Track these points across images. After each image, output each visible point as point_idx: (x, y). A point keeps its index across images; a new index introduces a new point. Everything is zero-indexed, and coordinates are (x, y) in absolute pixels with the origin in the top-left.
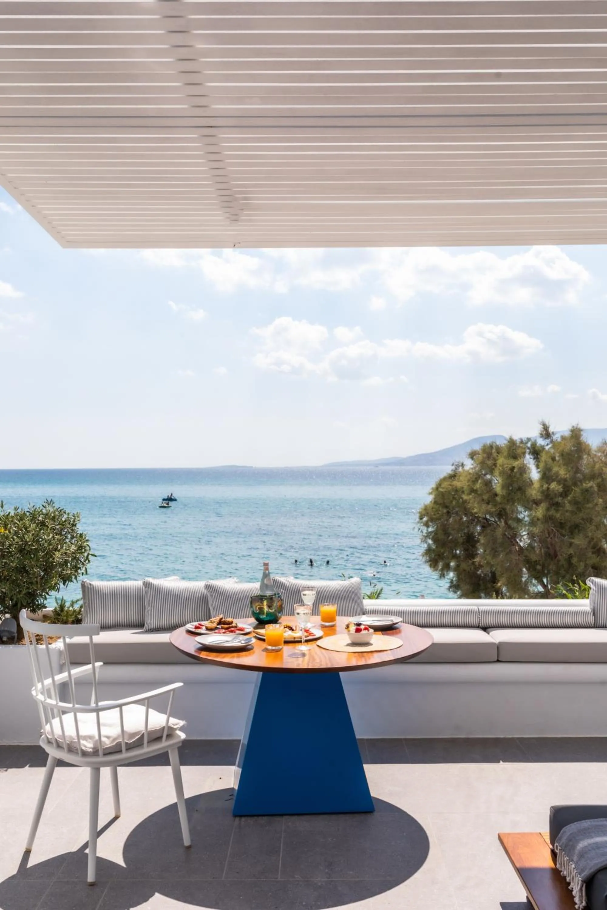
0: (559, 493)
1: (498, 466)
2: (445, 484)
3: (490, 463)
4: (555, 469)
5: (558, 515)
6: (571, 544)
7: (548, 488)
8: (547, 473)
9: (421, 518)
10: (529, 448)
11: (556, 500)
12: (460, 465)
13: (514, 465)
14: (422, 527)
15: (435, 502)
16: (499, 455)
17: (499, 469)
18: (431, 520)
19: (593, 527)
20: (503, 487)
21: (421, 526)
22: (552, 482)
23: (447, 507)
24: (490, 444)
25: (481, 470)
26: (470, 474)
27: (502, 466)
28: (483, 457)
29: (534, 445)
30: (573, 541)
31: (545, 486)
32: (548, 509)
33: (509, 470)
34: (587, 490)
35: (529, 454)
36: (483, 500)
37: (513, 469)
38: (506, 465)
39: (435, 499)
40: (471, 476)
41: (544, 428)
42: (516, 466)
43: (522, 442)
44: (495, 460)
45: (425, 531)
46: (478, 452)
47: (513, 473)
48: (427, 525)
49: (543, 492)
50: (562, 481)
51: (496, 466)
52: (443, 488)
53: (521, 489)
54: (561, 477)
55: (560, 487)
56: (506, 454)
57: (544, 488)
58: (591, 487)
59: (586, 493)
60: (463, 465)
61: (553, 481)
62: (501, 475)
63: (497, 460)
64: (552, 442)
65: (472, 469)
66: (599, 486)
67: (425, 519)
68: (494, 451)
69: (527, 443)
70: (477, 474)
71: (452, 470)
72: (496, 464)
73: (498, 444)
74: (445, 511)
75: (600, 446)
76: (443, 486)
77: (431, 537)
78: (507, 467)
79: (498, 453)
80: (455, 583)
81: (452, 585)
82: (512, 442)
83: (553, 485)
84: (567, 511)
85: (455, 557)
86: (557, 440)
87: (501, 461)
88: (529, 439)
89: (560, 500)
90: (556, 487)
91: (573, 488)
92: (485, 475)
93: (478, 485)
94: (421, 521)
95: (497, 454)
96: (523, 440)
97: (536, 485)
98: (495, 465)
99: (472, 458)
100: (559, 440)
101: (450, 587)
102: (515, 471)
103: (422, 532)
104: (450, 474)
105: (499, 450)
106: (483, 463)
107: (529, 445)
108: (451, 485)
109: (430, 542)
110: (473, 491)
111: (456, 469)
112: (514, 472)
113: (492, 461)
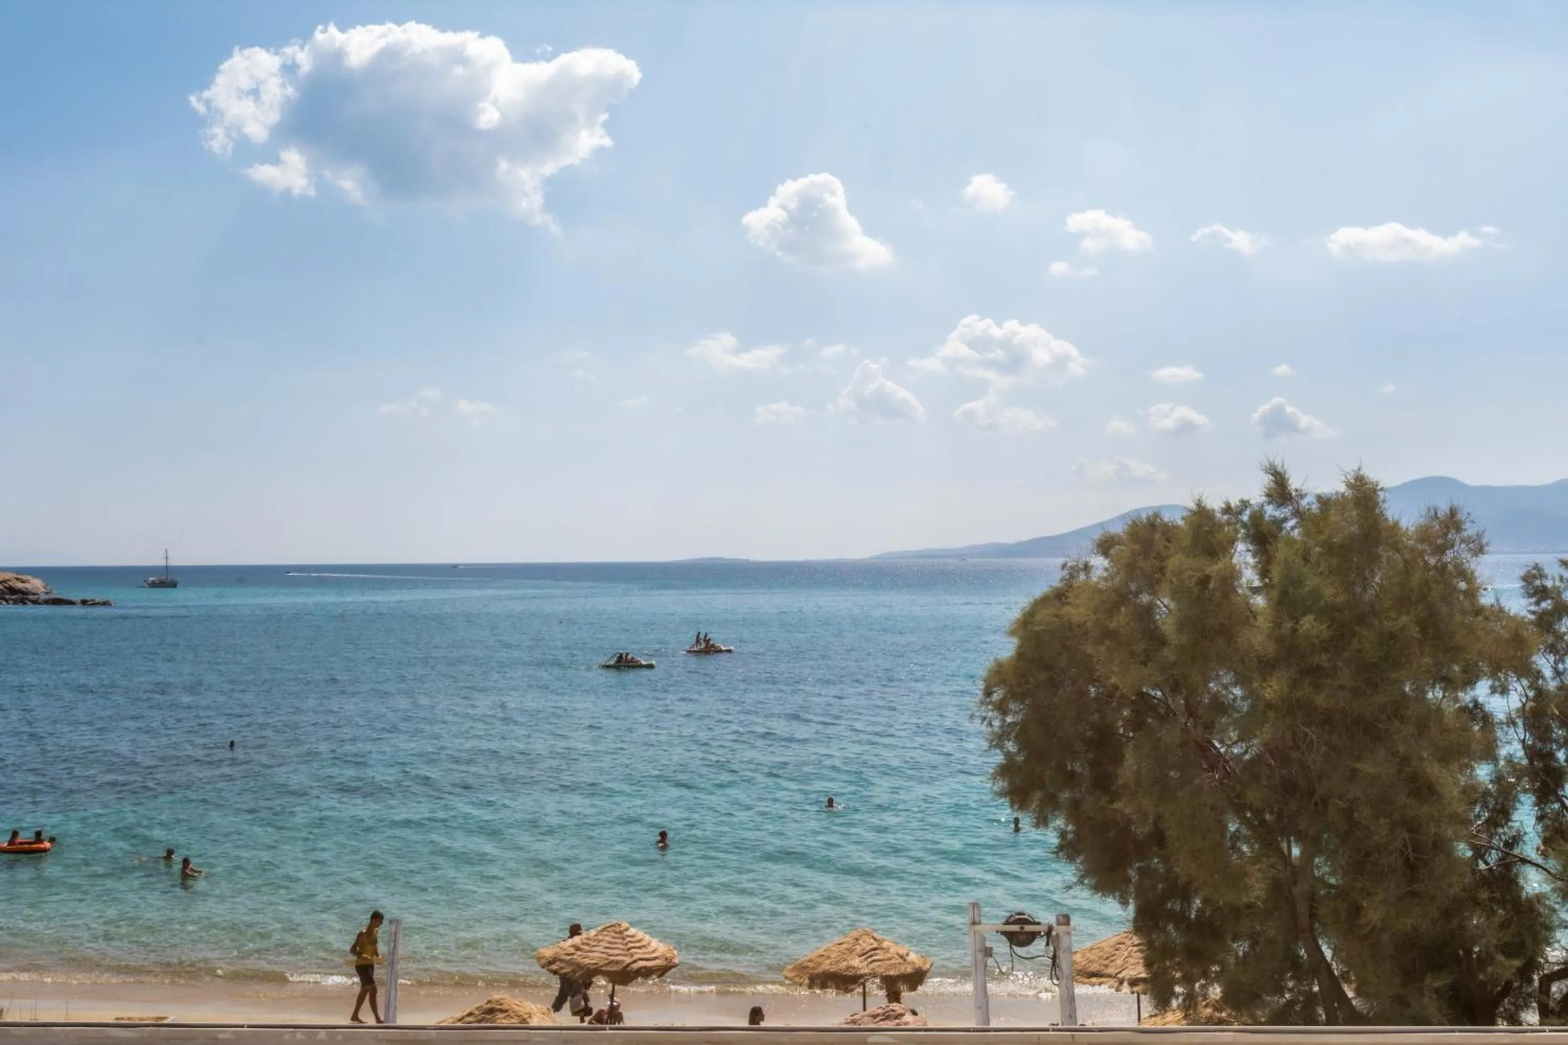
0: (1322, 642)
1: (1168, 575)
2: (1044, 614)
3: (1146, 565)
4: (1312, 581)
5: (1320, 700)
6: (1353, 774)
7: (1294, 631)
8: (1291, 590)
9: (988, 693)
10: (1245, 525)
11: (1316, 660)
12: (1081, 566)
13: (1207, 572)
14: (990, 714)
15: (1020, 655)
16: (1170, 546)
17: (1172, 582)
18: (1012, 695)
19: (1409, 729)
20: (1181, 626)
21: (990, 710)
22: (1304, 615)
23: (1048, 668)
24: (1148, 519)
25: (1127, 583)
26: (1100, 592)
27: (1179, 573)
28: (1133, 553)
29: (1258, 517)
30: (1357, 765)
31: (1288, 625)
32: (1295, 684)
33: (1196, 584)
34: (1392, 636)
35: (1244, 540)
36: (1132, 654)
37: (1204, 581)
38: (1190, 573)
39: (1020, 647)
40: (1104, 598)
41: (1276, 482)
42: (1213, 575)
43: (1228, 510)
44: (1162, 558)
45: (996, 723)
46: (1120, 538)
47: (1206, 591)
48: (1001, 708)
49: (1280, 640)
50: (1327, 612)
51: (1164, 575)
52: (1040, 624)
53: (1226, 632)
54: (1326, 602)
55: (1324, 627)
56: (1187, 542)
57: (1283, 631)
58: (1404, 628)
59: (1392, 643)
60: (1087, 568)
61: (1307, 611)
62: (1177, 596)
63: (1167, 558)
64: (1297, 513)
65: (1105, 579)
66: (1422, 624)
67: (996, 697)
68: (1157, 536)
69: (1240, 512)
70: (1116, 591)
71: (1062, 580)
72: (1164, 567)
73: (1166, 520)
74: (1042, 676)
75: (1421, 526)
76: (1038, 617)
77: (1013, 734)
78: (1190, 577)
79: (1168, 541)
80: (1070, 836)
81: (1064, 843)
82: (1201, 514)
83: (1308, 623)
84: (1341, 687)
85: (1071, 778)
86: (1309, 509)
87: (1176, 561)
88: (1245, 504)
89: (1323, 659)
90: (1313, 627)
91: (1357, 629)
92: (1137, 594)
93: (1121, 620)
94: (988, 700)
95: (1167, 544)
96: (1233, 505)
97: (1263, 622)
98: (1161, 570)
99: (1105, 553)
100: (1315, 508)
101: (1061, 848)
102: (1211, 585)
103: (990, 725)
104: (1057, 588)
105: (1169, 532)
106: (1131, 568)
107: (1245, 518)
108: (1056, 616)
109: (1011, 746)
110: (1108, 634)
111: (1072, 576)
112: (1207, 588)
113: (1154, 561)
